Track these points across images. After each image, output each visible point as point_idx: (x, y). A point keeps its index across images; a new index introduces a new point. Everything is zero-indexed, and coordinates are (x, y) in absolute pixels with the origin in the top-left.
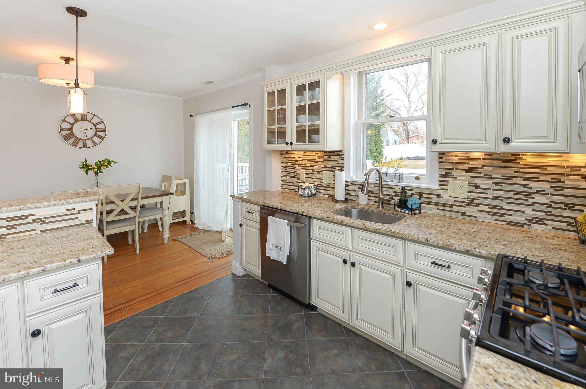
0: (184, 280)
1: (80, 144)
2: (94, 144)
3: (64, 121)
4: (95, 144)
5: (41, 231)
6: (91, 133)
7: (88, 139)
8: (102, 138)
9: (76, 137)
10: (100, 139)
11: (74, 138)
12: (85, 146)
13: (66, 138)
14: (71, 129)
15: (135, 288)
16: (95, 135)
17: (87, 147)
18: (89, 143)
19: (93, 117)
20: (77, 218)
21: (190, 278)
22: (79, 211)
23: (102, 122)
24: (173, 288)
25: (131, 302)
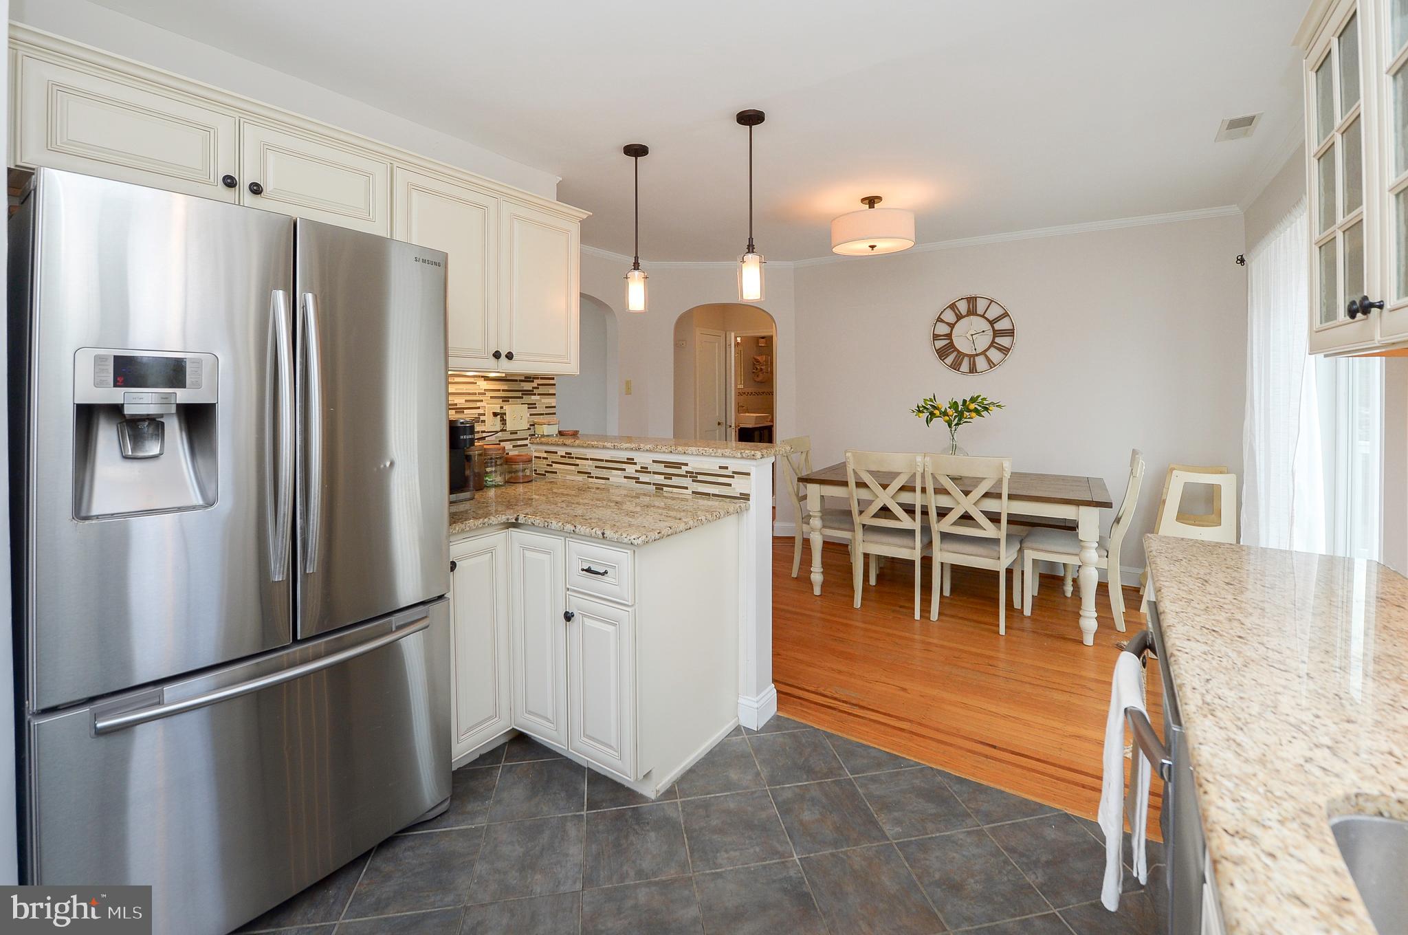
0: (994, 747)
1: (965, 366)
2: (989, 364)
3: (939, 320)
4: (991, 364)
5: (693, 492)
6: (983, 342)
7: (977, 355)
8: (1005, 351)
9: (959, 352)
10: (1002, 352)
11: (955, 353)
12: (973, 370)
13: (942, 354)
14: (949, 336)
15: (902, 693)
16: (993, 344)
17: (976, 371)
18: (981, 363)
19: (989, 306)
20: (730, 485)
21: (1013, 753)
22: (734, 472)
23: (1006, 315)
24: (951, 745)
25: (862, 711)
